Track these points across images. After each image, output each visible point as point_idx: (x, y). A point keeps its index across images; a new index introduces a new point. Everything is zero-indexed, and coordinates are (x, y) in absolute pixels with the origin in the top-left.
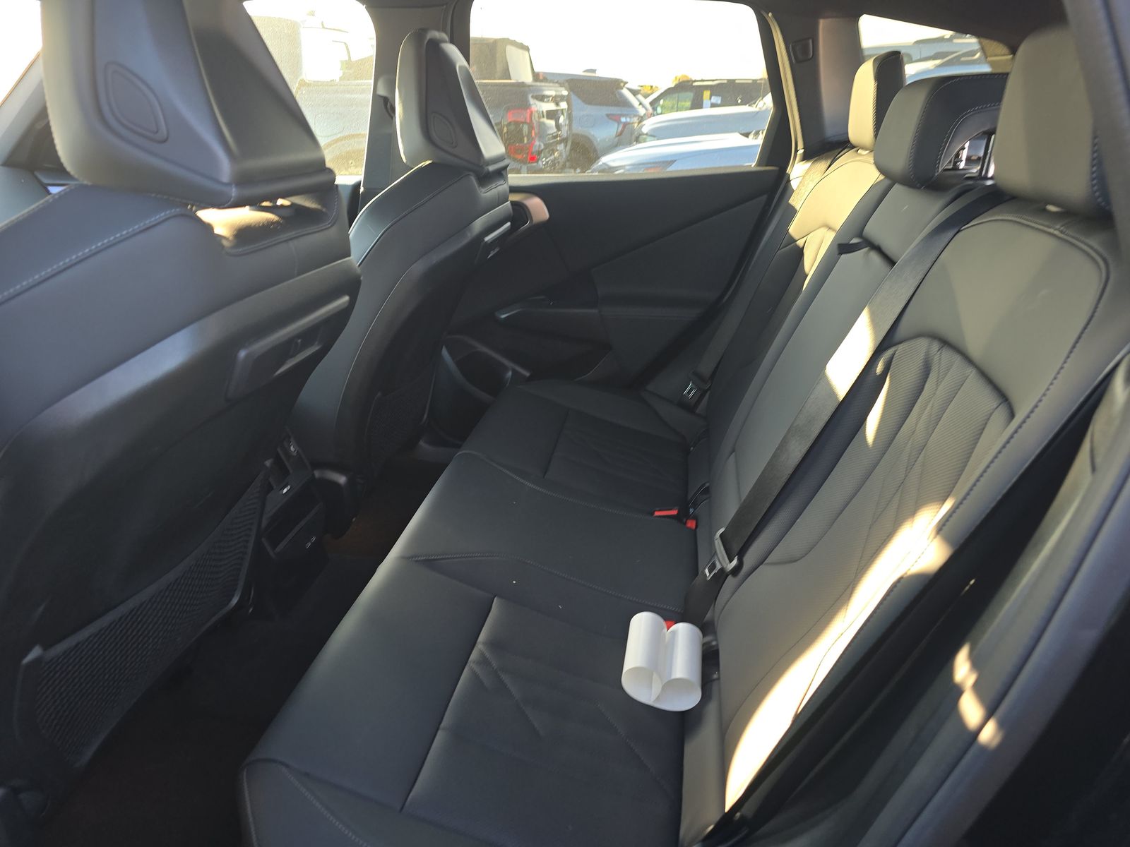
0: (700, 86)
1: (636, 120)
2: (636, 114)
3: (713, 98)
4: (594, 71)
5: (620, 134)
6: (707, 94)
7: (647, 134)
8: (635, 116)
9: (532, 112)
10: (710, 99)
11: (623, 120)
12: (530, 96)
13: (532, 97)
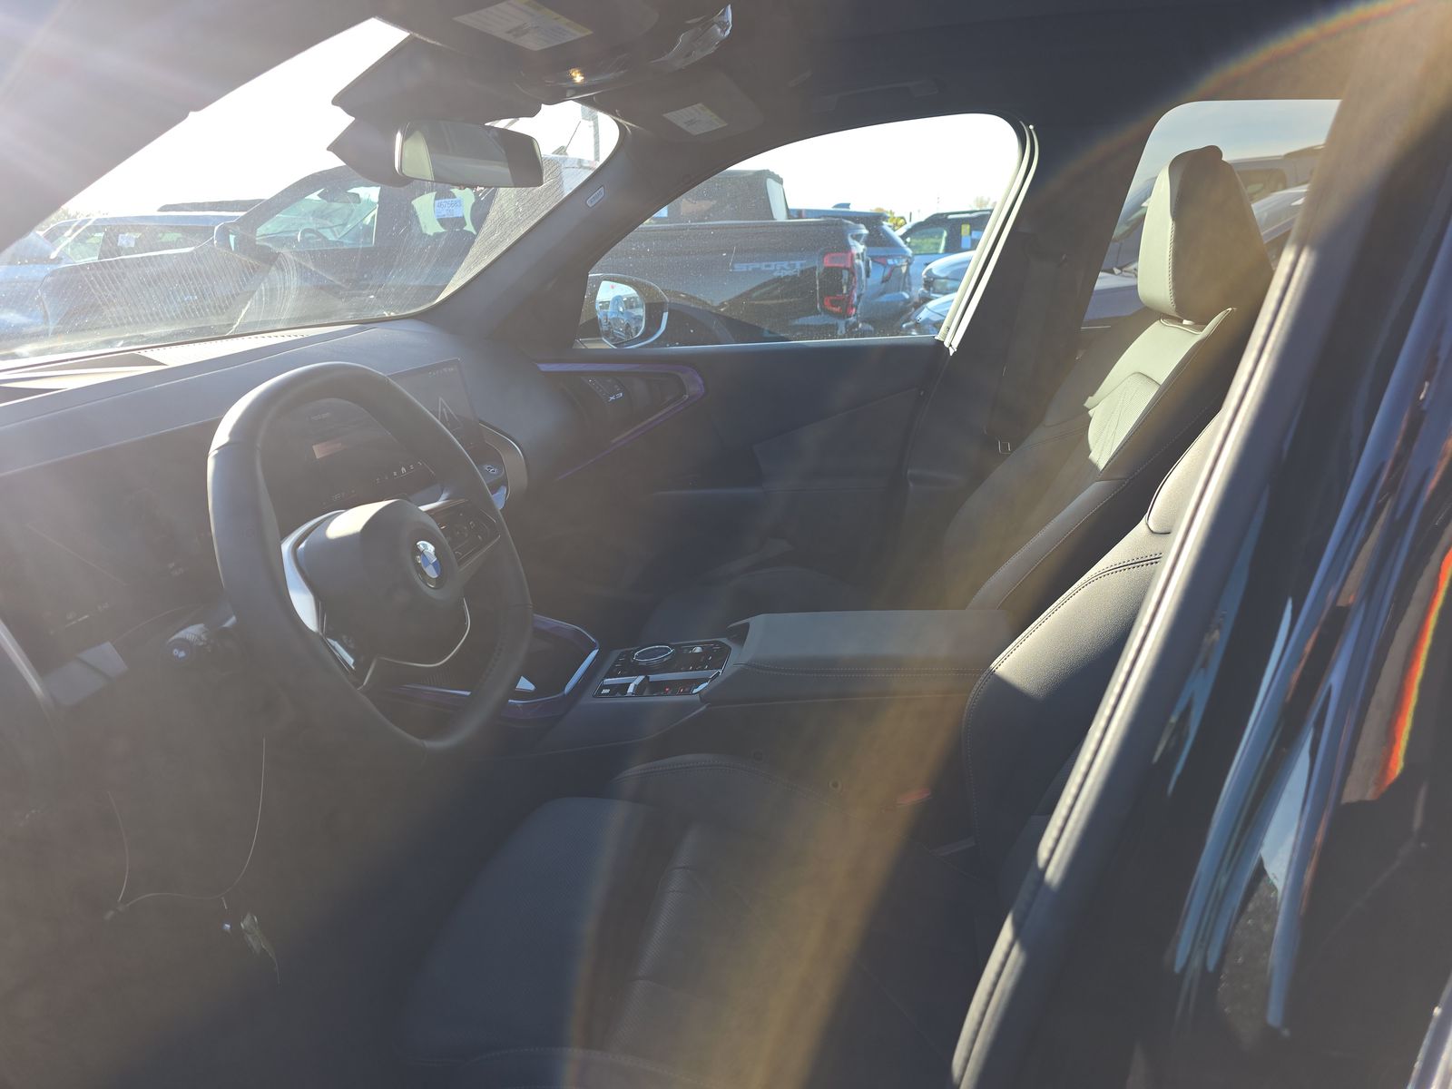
0: (957, 220)
1: (904, 262)
2: (904, 255)
3: (973, 232)
4: (847, 206)
5: (885, 280)
6: (965, 229)
7: (946, 278)
8: (904, 257)
9: (852, 256)
10: (971, 234)
11: (890, 262)
12: (850, 235)
13: (852, 236)
